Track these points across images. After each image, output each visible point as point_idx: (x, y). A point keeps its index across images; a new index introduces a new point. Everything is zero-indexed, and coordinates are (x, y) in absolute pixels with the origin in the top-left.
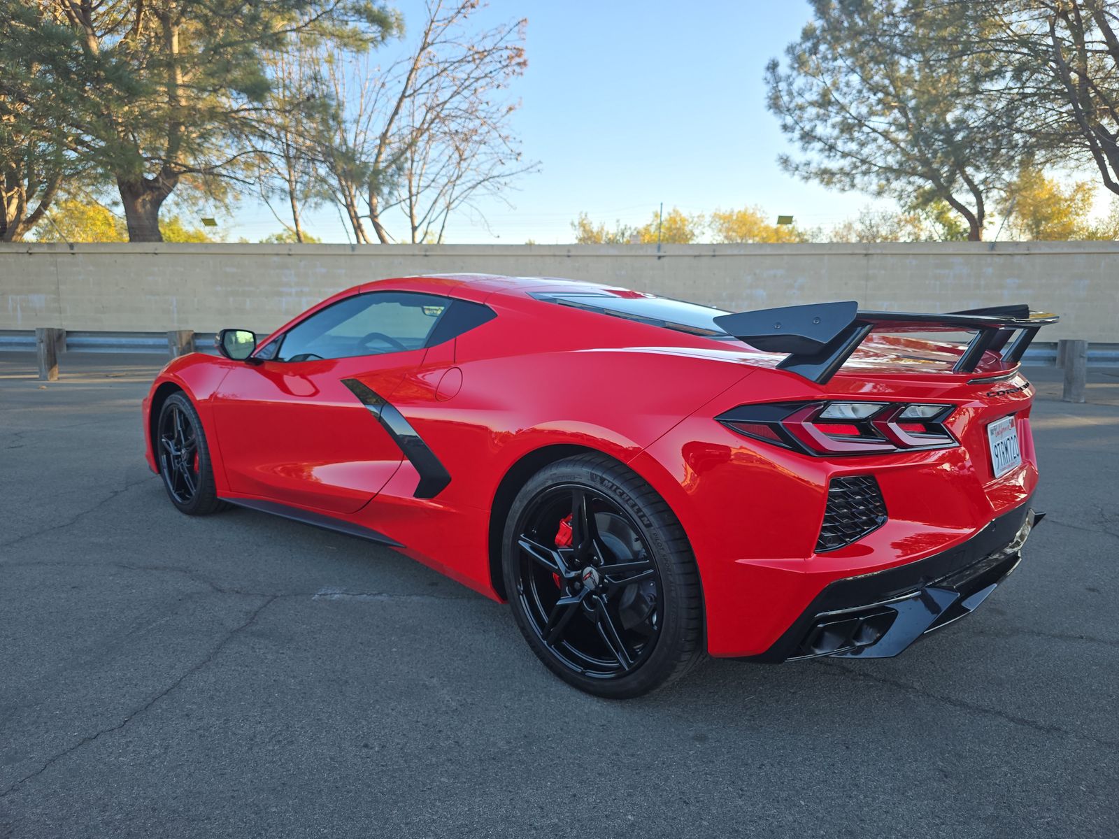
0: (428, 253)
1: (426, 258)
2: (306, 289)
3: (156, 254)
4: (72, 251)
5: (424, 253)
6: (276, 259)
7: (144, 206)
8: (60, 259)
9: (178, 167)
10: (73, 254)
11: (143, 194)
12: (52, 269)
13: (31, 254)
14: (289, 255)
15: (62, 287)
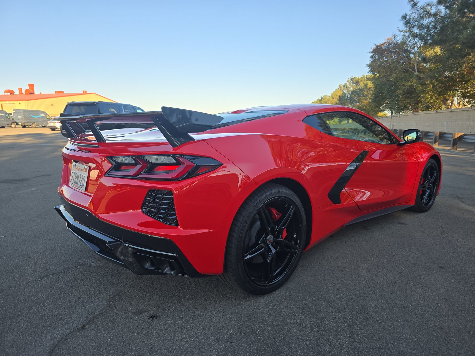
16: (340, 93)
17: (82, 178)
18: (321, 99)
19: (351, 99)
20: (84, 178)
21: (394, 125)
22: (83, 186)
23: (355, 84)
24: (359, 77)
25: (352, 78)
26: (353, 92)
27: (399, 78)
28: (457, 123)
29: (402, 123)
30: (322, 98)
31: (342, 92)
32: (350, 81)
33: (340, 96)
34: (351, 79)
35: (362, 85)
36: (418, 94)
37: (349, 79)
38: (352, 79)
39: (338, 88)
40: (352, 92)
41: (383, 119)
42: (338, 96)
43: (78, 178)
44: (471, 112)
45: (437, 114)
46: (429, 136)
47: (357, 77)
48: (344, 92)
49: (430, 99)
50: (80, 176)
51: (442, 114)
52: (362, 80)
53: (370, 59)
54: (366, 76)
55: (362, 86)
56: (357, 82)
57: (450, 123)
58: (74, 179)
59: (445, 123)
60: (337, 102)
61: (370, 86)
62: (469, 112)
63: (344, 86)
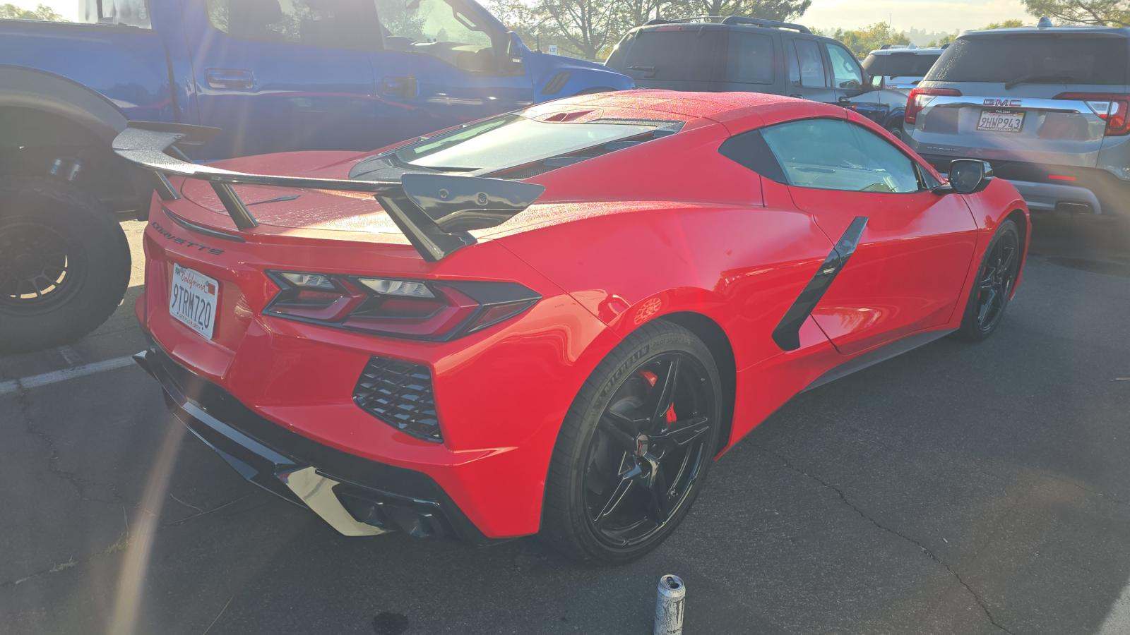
17: (201, 305)
20: (208, 307)
22: (207, 327)
43: (192, 303)
50: (196, 300)
58: (182, 303)
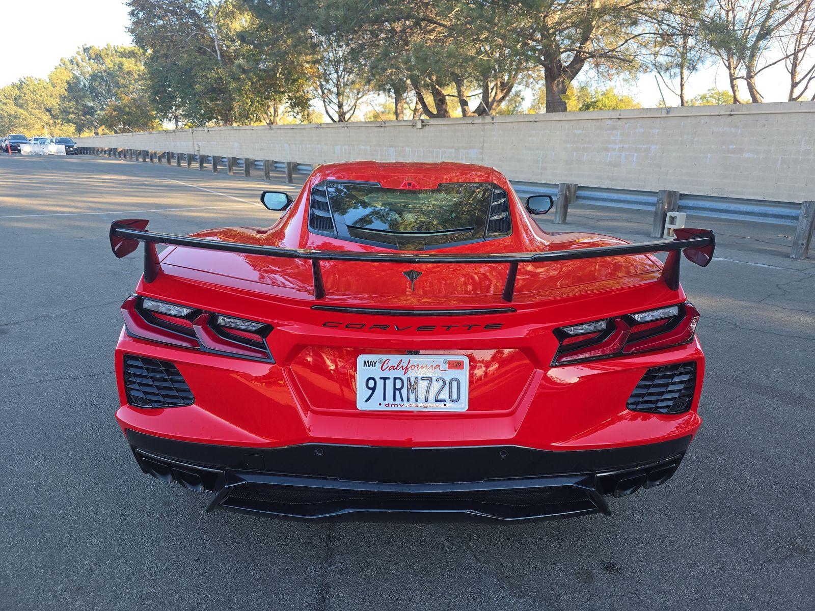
0: (732, 113)
1: (730, 117)
2: (626, 146)
3: (536, 122)
4: (493, 122)
5: (729, 113)
6: (609, 122)
7: (558, 86)
8: (487, 127)
9: (585, 54)
10: (493, 123)
11: (559, 78)
12: (482, 133)
13: (473, 124)
14: (619, 119)
15: (485, 145)
16: (67, 76)
18: (21, 85)
19: (92, 89)
21: (200, 145)
23: (94, 59)
24: (99, 47)
25: (85, 47)
26: (94, 77)
27: (194, 63)
28: (304, 146)
29: (215, 143)
30: (21, 82)
31: (71, 75)
32: (83, 52)
33: (68, 82)
34: (85, 50)
35: (109, 63)
36: (231, 95)
37: (79, 48)
38: (87, 49)
39: (60, 65)
40: (91, 75)
41: (177, 134)
42: (65, 81)
44: (322, 130)
45: (272, 131)
46: (299, 170)
47: (97, 47)
48: (74, 74)
49: (251, 105)
51: (279, 131)
52: (108, 54)
53: (129, 17)
54: (114, 47)
55: (110, 66)
56: (98, 57)
57: (294, 146)
59: (286, 146)
60: (64, 94)
61: (129, 69)
62: (318, 130)
63: (71, 61)
